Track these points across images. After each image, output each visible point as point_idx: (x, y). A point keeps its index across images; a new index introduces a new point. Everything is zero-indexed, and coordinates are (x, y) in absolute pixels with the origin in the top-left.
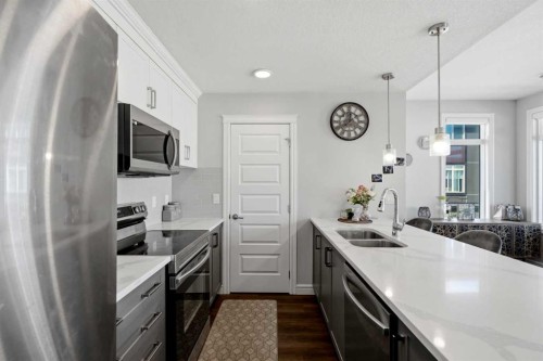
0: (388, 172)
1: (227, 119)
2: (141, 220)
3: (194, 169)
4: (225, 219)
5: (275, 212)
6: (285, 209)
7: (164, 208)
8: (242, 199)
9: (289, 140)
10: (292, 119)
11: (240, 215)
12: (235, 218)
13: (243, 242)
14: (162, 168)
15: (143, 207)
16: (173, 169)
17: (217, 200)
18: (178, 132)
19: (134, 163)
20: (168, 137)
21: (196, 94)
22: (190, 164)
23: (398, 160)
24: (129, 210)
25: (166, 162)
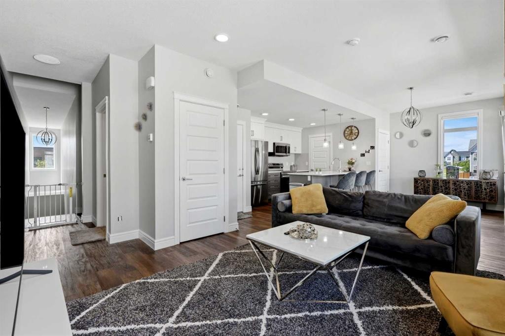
0: (368, 152)
1: (310, 136)
2: (282, 168)
3: (301, 153)
4: (309, 170)
6: (328, 167)
7: (291, 166)
8: (314, 164)
9: (330, 142)
10: (331, 134)
11: (313, 169)
14: (285, 154)
15: (282, 165)
16: (288, 154)
17: (307, 164)
18: (289, 145)
19: (276, 154)
20: (286, 147)
21: (300, 130)
22: (297, 152)
23: (371, 147)
24: (278, 164)
25: (286, 153)
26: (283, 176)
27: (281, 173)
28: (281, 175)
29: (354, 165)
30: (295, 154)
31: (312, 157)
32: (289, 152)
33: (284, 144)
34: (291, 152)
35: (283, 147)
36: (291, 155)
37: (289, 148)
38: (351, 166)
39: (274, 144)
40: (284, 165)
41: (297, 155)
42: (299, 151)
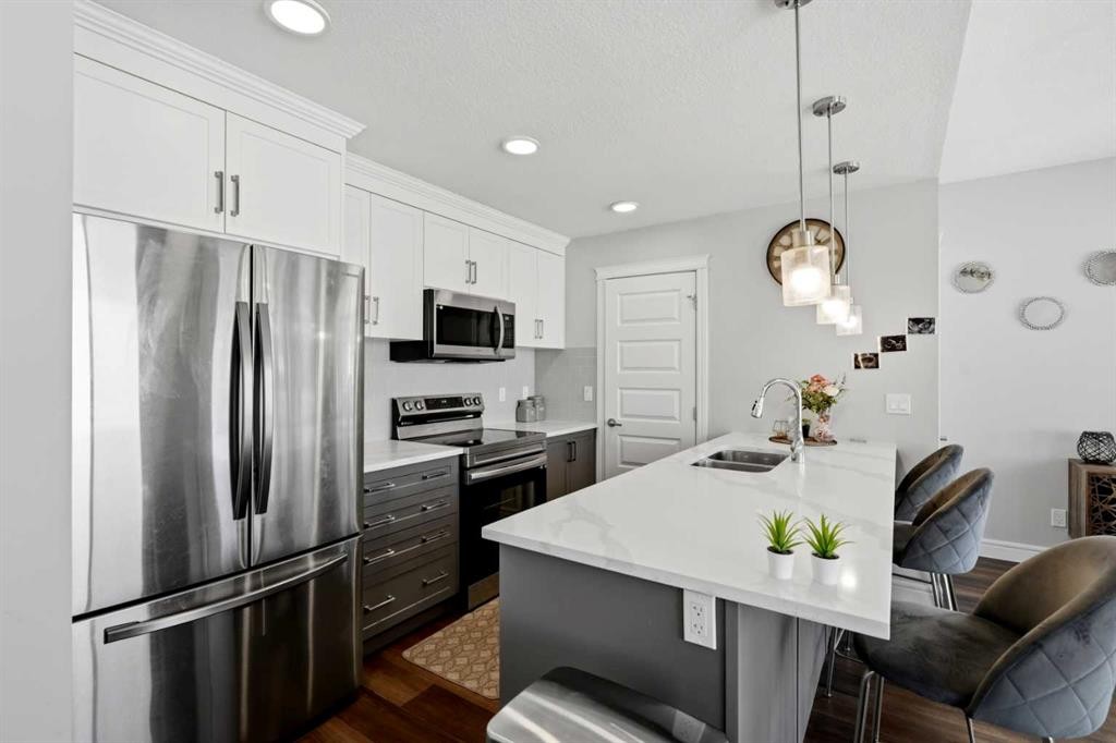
0: (893, 349)
1: (602, 273)
3: (561, 350)
4: (599, 425)
5: (673, 418)
6: (689, 415)
7: (519, 404)
8: (622, 395)
9: (695, 299)
10: (700, 262)
11: (618, 419)
12: (612, 424)
13: (624, 463)
14: (488, 352)
15: (477, 400)
16: (503, 352)
17: (588, 396)
18: (513, 305)
19: (439, 349)
20: (494, 315)
21: (560, 243)
22: (547, 343)
23: (916, 321)
24: (456, 401)
25: (494, 344)
26: (475, 475)
27: (462, 457)
28: (463, 469)
29: (831, 411)
30: (537, 351)
31: (612, 365)
32: (510, 344)
33: (480, 299)
34: (518, 343)
35: (480, 314)
36: (518, 354)
37: (511, 320)
38: (812, 415)
39: (429, 295)
40: (485, 400)
41: (545, 357)
42: (554, 339)
